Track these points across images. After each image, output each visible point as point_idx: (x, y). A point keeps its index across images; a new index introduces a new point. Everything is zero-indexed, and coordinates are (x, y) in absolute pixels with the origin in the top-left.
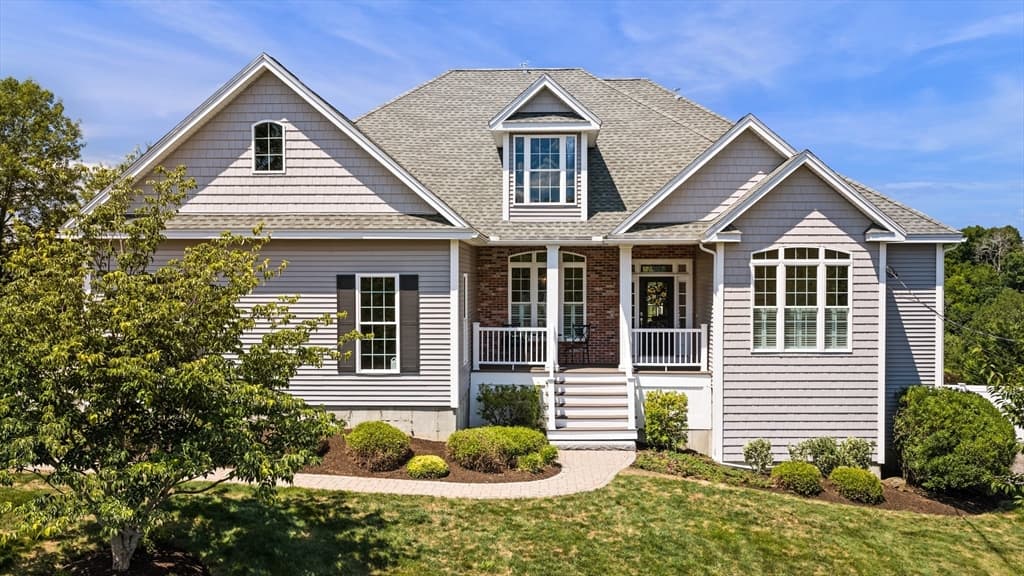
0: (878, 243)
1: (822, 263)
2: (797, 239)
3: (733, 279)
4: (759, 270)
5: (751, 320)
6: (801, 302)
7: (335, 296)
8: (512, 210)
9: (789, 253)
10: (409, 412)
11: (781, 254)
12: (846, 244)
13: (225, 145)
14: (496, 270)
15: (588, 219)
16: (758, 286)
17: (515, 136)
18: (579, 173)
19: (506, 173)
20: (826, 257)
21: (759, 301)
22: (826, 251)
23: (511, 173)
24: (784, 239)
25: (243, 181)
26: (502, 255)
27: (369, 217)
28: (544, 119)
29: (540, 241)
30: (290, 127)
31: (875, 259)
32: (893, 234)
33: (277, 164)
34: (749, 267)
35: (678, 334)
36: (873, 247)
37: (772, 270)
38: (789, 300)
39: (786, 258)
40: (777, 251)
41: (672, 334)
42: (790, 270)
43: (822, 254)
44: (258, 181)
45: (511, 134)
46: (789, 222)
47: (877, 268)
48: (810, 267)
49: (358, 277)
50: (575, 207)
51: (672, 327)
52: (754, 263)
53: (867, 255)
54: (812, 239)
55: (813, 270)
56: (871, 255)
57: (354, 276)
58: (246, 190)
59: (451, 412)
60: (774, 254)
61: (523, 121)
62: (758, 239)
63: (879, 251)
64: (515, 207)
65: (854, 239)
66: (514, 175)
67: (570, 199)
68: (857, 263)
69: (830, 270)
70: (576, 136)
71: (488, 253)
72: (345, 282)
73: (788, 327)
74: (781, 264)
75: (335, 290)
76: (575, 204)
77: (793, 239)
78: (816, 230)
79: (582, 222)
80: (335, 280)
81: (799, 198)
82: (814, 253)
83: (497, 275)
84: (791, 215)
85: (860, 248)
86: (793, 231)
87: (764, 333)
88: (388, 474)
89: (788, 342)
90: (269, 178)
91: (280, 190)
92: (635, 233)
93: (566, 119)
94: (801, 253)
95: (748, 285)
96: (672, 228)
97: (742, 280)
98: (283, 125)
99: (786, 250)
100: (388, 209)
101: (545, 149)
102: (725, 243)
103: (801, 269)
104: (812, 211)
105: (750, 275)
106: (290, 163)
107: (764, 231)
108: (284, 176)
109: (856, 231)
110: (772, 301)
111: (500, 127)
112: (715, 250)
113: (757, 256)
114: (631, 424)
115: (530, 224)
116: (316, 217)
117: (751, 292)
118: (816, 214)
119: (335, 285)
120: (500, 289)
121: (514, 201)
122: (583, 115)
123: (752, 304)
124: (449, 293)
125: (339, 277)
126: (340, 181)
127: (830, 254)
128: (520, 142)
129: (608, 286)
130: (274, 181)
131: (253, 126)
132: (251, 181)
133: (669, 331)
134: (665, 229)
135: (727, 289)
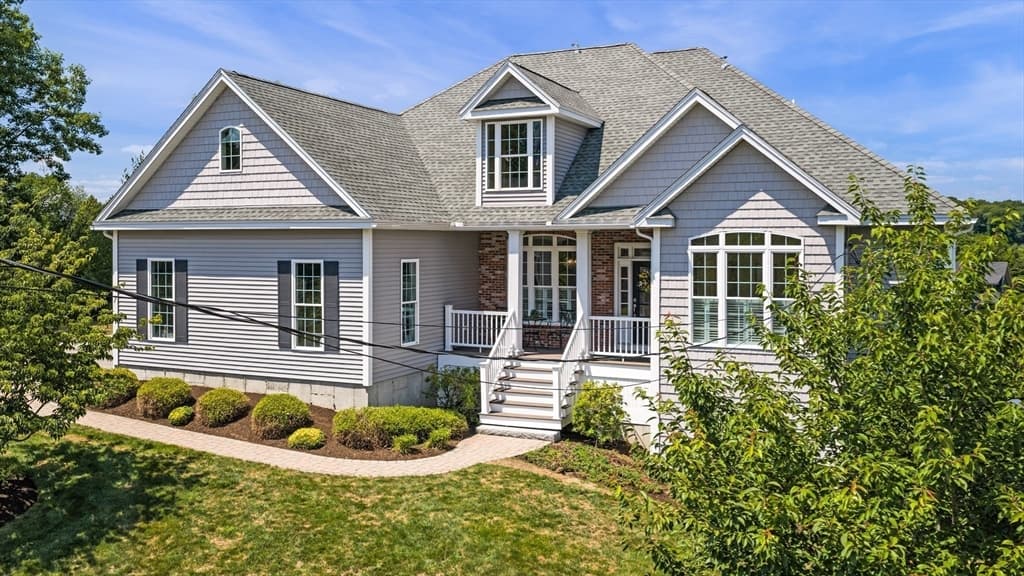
0: (834, 227)
1: (768, 250)
2: (740, 223)
3: (671, 267)
4: (698, 257)
5: (689, 312)
6: (745, 293)
7: (276, 279)
8: (484, 195)
9: (731, 239)
10: (332, 388)
11: (722, 239)
12: (796, 228)
13: (201, 149)
14: (495, 254)
15: (554, 203)
16: (697, 274)
17: (486, 124)
18: (545, 157)
19: (479, 161)
20: (773, 244)
21: (698, 290)
22: (773, 236)
23: (483, 159)
24: (725, 223)
25: (214, 179)
26: (500, 239)
27: (298, 209)
28: (509, 105)
29: (501, 227)
30: (246, 131)
31: (831, 246)
32: (845, 217)
33: (236, 165)
34: (687, 254)
35: (618, 322)
36: (828, 231)
37: (713, 257)
38: (732, 291)
39: (727, 244)
40: (717, 236)
41: (613, 322)
42: (732, 258)
43: (768, 239)
44: (224, 179)
45: (484, 121)
46: (729, 205)
47: (832, 254)
48: (754, 254)
49: (294, 262)
50: (542, 191)
51: (612, 315)
52: (692, 249)
53: (822, 241)
54: (757, 223)
55: (758, 257)
56: (826, 241)
57: (290, 262)
58: (215, 187)
59: (364, 390)
60: (714, 240)
61: (488, 108)
62: (697, 223)
63: (835, 236)
64: (487, 193)
65: (807, 223)
66: (486, 162)
67: (537, 183)
68: (809, 250)
69: (778, 258)
70: (541, 120)
71: (488, 236)
72: (283, 267)
73: (731, 321)
74: (722, 250)
75: (276, 274)
76: (541, 188)
77: (735, 223)
78: (761, 214)
79: (546, 207)
80: (276, 265)
81: (742, 178)
82: (759, 239)
83: (496, 259)
84: (734, 196)
85: (813, 233)
86: (736, 214)
87: (706, 327)
88: (273, 441)
89: (731, 336)
90: (232, 177)
91: (238, 186)
92: (581, 218)
93: (528, 104)
94: (745, 239)
95: (685, 273)
96: (618, 213)
97: (680, 267)
98: (240, 129)
99: (727, 235)
100: (315, 201)
101: (514, 134)
102: (661, 228)
103: (745, 256)
104: (758, 191)
105: (687, 262)
106: (246, 162)
107: (703, 214)
108: (241, 174)
109: (808, 213)
110: (713, 291)
111: (468, 116)
112: (652, 236)
113: (695, 242)
114: (555, 414)
115: (498, 210)
116: (261, 209)
117: (689, 281)
118: (762, 195)
119: (276, 269)
120: (499, 272)
121: (486, 187)
122: (544, 100)
123: (690, 294)
124: (361, 278)
125: (279, 262)
126: (281, 177)
127: (777, 240)
128: (492, 129)
129: (599, 271)
130: (234, 179)
131: (220, 132)
132: (219, 179)
133: (610, 318)
134: (611, 214)
135: (663, 278)
